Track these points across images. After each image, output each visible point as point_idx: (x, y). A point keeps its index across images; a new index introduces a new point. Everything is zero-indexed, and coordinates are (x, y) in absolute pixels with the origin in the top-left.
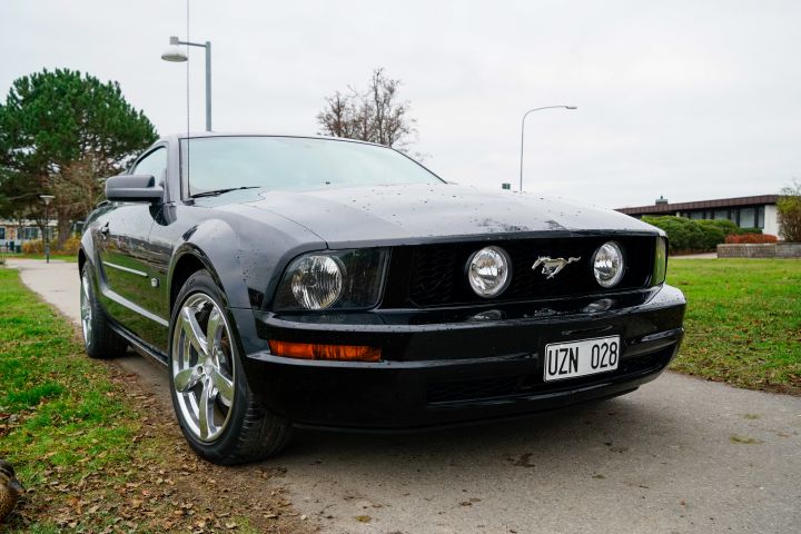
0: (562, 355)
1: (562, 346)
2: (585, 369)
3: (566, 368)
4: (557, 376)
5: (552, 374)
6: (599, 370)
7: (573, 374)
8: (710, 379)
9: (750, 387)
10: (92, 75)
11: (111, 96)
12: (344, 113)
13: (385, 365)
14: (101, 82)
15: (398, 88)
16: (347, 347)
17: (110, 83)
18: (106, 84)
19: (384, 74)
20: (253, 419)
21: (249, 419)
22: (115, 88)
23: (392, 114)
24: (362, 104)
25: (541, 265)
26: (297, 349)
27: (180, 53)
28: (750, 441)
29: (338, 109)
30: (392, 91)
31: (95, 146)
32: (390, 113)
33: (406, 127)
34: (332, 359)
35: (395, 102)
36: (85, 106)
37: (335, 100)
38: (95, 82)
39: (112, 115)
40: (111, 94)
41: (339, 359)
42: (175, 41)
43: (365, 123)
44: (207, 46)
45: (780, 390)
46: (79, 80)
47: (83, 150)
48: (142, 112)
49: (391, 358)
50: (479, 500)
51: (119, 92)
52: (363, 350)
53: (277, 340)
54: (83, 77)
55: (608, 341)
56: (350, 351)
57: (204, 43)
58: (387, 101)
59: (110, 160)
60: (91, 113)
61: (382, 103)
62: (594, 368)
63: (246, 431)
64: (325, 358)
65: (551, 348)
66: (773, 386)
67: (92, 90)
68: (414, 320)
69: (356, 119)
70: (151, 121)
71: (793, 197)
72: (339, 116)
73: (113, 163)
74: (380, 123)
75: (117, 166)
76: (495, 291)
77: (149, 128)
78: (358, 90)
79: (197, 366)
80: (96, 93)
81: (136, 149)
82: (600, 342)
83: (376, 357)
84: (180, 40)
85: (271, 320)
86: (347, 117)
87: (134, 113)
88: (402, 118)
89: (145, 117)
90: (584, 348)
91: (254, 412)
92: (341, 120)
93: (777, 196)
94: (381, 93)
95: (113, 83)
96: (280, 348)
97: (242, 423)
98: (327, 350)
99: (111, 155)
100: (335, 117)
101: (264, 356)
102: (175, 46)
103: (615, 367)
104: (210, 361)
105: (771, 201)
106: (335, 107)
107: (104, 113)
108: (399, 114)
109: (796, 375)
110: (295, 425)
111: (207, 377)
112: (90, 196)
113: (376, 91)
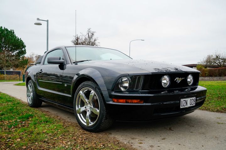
0: (184, 101)
1: (184, 100)
2: (189, 105)
3: (185, 105)
4: (183, 107)
5: (182, 106)
6: (191, 105)
7: (186, 106)
8: (203, 110)
9: (214, 111)
10: (6, 28)
11: (12, 34)
12: (79, 40)
13: (145, 104)
14: (9, 30)
15: (95, 34)
16: (135, 100)
17: (11, 30)
18: (10, 30)
19: (91, 30)
20: (105, 119)
21: (104, 119)
22: (12, 32)
23: (93, 41)
24: (84, 38)
25: (177, 80)
26: (121, 101)
27: (40, 23)
28: (222, 123)
29: (77, 39)
30: (93, 34)
31: (6, 48)
32: (92, 40)
33: (97, 44)
34: (131, 103)
35: (94, 38)
36: (4, 37)
37: (76, 37)
38: (7, 30)
39: (12, 39)
40: (11, 33)
41: (132, 103)
42: (38, 19)
43: (85, 43)
44: (47, 21)
45: (222, 112)
46: (2, 29)
47: (2, 50)
48: (20, 39)
49: (146, 103)
50: (166, 138)
51: (14, 33)
52: (139, 100)
53: (115, 98)
54: (3, 28)
55: (193, 98)
56: (135, 101)
57: (46, 20)
58: (91, 37)
59: (10, 52)
60: (5, 39)
61: (90, 38)
62: (190, 105)
63: (103, 123)
64: (129, 103)
65: (182, 100)
66: (219, 111)
67: (6, 32)
68: (148, 93)
69: (83, 42)
70: (23, 41)
71: (200, 65)
72: (78, 41)
73: (11, 53)
74: (90, 43)
75: (12, 54)
76: (167, 86)
77: (23, 43)
78: (84, 34)
79: (84, 107)
80: (7, 33)
81: (19, 49)
82: (192, 99)
83: (142, 102)
84: (40, 19)
85: (113, 93)
86: (80, 41)
87: (18, 39)
88: (96, 42)
89: (21, 40)
90: (188, 100)
91: (106, 118)
92: (78, 42)
93: (197, 65)
94: (90, 35)
95: (12, 30)
96: (116, 101)
97: (102, 121)
98: (129, 101)
99: (11, 51)
100: (77, 41)
101: (111, 103)
102: (38, 21)
103: (194, 105)
104: (89, 105)
105: (194, 66)
106: (77, 38)
107: (9, 39)
108: (95, 41)
109: (224, 108)
110: (117, 121)
111: (88, 109)
112: (5, 63)
113: (88, 34)
